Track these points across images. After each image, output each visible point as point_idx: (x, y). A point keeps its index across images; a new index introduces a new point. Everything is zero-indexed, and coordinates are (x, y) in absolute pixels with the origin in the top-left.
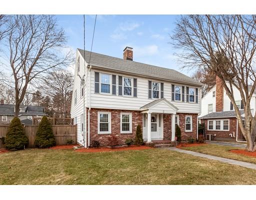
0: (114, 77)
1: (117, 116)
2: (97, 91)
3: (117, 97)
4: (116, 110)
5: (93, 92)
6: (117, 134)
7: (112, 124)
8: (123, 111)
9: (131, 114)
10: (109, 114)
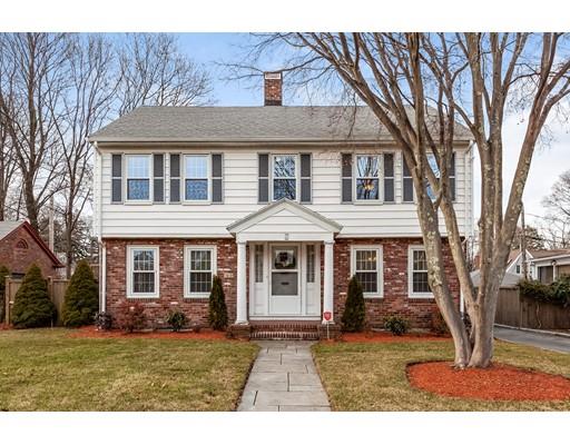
0: (158, 159)
1: (175, 254)
2: (116, 197)
3: (167, 206)
4: (171, 240)
5: (109, 201)
6: (175, 299)
7: (162, 276)
8: (191, 241)
9: (215, 247)
10: (156, 250)
